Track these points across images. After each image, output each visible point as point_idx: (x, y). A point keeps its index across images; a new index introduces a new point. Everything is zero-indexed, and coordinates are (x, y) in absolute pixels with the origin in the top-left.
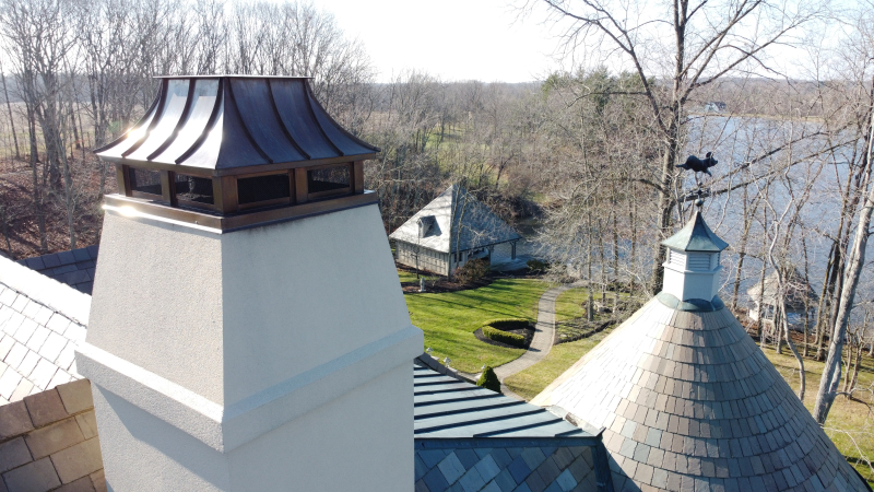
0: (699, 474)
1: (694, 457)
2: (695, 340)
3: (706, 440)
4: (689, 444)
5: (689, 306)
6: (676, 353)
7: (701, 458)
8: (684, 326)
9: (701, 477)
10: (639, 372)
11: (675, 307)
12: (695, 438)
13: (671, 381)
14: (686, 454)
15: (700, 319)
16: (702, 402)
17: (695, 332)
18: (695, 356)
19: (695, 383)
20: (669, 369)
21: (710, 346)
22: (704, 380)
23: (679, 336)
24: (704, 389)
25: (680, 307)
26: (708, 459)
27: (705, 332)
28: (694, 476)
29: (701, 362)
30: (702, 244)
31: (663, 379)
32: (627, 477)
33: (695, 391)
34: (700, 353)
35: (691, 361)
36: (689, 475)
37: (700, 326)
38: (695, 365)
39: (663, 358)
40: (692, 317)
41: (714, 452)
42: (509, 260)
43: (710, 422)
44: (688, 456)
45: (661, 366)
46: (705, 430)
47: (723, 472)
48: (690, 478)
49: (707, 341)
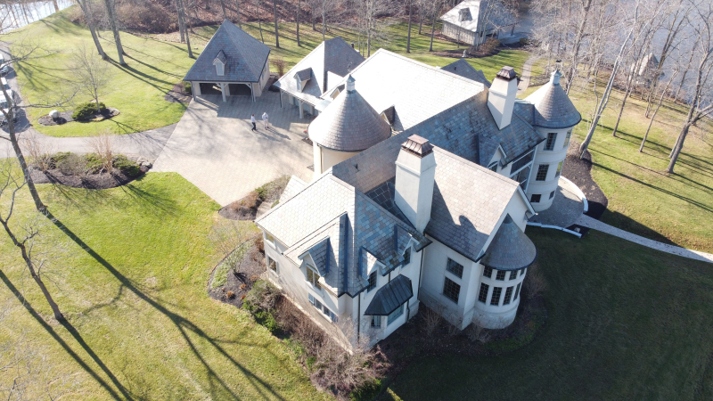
42: (509, 36)
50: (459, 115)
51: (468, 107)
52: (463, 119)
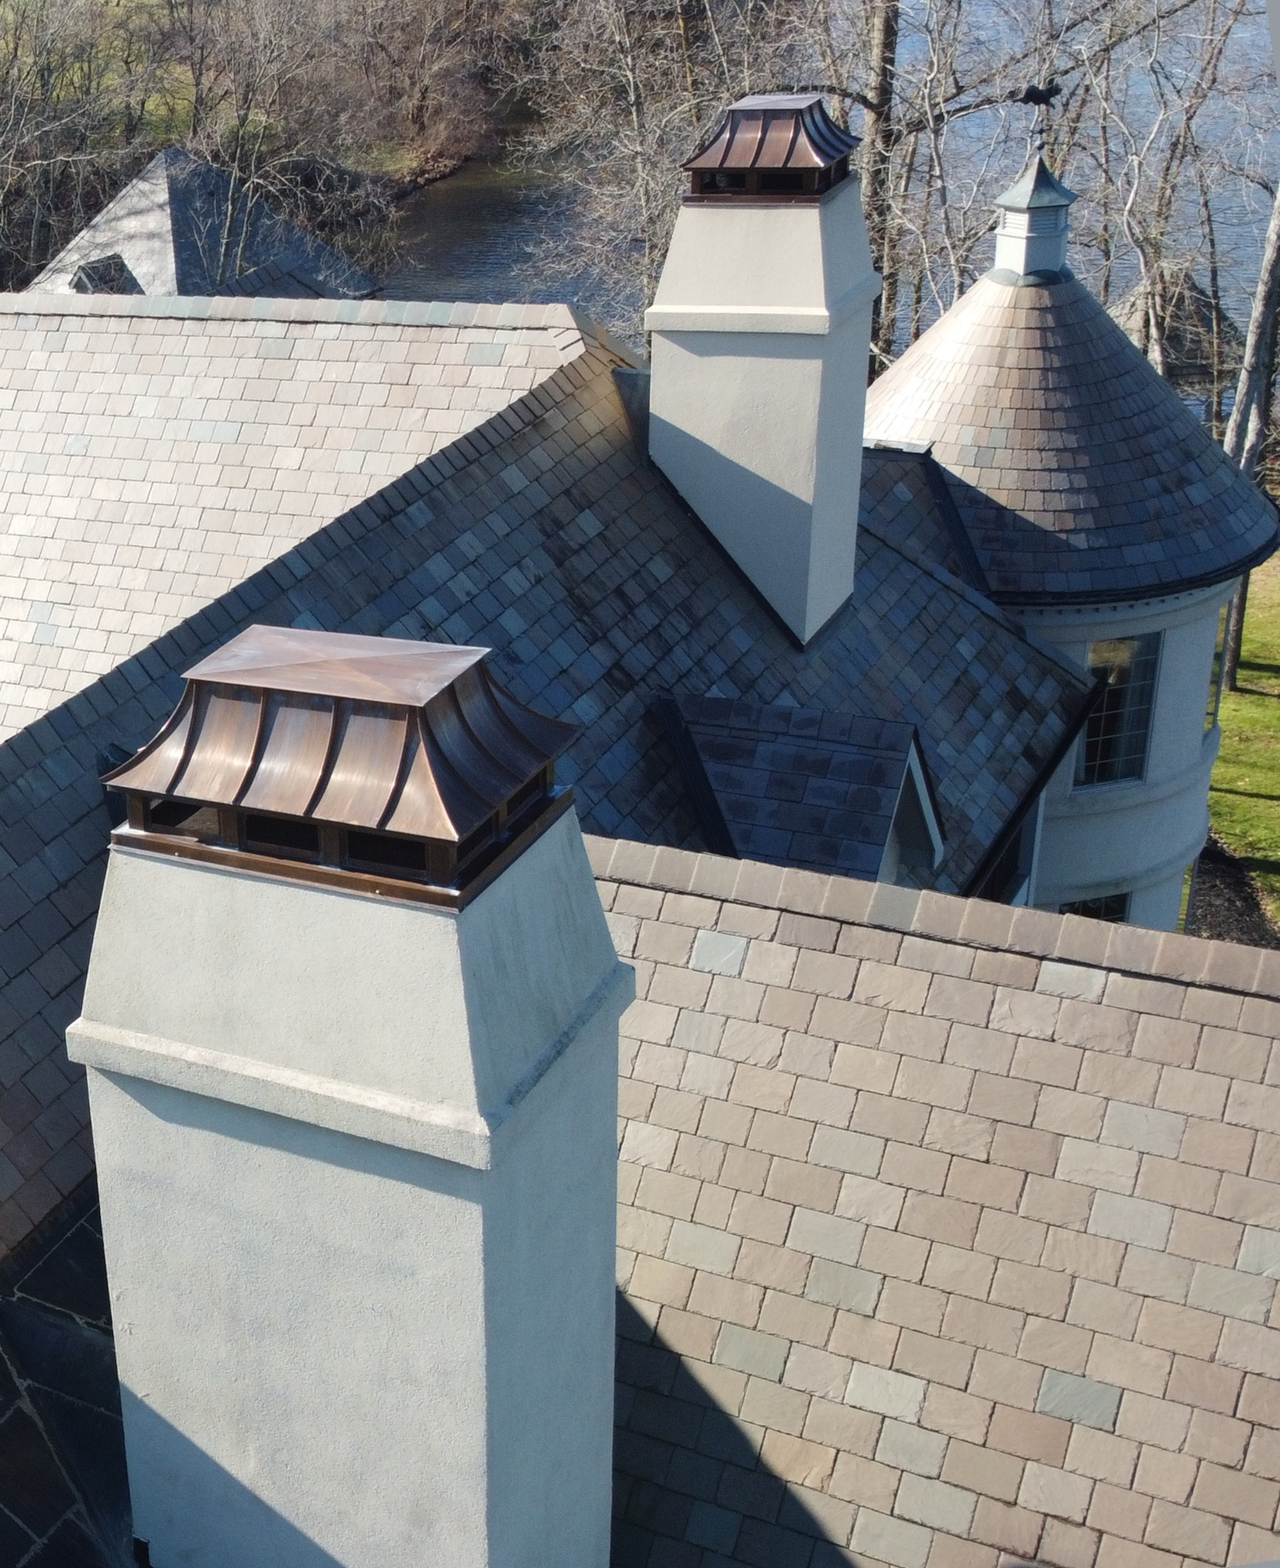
0: (1056, 467)
1: (1049, 450)
2: (1043, 319)
3: (1061, 430)
4: (1041, 438)
5: (1031, 279)
6: (1018, 339)
7: (1058, 450)
8: (1028, 305)
9: (1059, 470)
10: (974, 368)
11: (1014, 284)
12: (1049, 430)
13: (1015, 373)
14: (1038, 449)
15: (1046, 293)
16: (1055, 389)
17: (1043, 310)
18: (1044, 338)
19: (1045, 370)
20: (1011, 359)
21: (1062, 325)
22: (1057, 364)
23: (1022, 318)
24: (1056, 375)
25: (1021, 282)
26: (1065, 449)
27: (1055, 309)
28: (1050, 470)
29: (1051, 344)
30: (1048, 199)
31: (1005, 371)
32: (968, 486)
33: (1046, 379)
34: (1049, 334)
35: (1039, 346)
36: (1044, 470)
37: (1047, 302)
38: (1044, 348)
39: (1003, 348)
40: (1037, 292)
41: (1072, 441)
43: (1065, 410)
44: (1040, 450)
45: (1002, 356)
46: (1060, 420)
47: (1084, 461)
48: (1047, 473)
49: (1057, 320)
50: (469, 544)
51: (514, 478)
52: (516, 581)
